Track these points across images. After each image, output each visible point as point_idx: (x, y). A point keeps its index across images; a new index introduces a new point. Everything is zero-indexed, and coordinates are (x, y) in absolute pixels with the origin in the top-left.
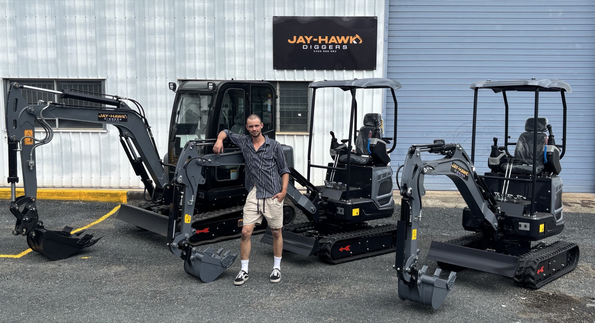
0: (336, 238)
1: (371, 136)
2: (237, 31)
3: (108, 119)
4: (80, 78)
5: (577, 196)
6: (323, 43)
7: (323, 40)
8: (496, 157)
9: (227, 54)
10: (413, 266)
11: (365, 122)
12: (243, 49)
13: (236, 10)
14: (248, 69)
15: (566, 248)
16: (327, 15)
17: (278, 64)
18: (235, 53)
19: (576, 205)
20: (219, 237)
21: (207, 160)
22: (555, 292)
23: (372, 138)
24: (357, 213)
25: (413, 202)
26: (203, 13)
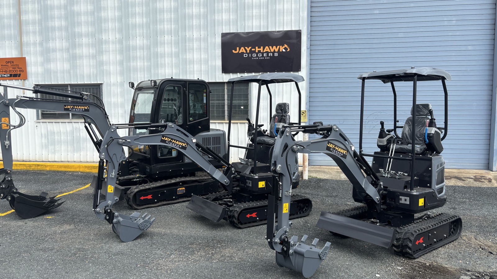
0: (242, 206)
1: (277, 121)
2: (195, 45)
3: (73, 110)
4: (86, 83)
5: (471, 172)
6: (259, 52)
7: (259, 49)
8: (383, 138)
9: (188, 63)
10: (284, 237)
11: (277, 110)
12: (200, 59)
13: (194, 30)
14: (204, 73)
15: (448, 220)
16: (262, 30)
17: (225, 70)
18: (194, 62)
19: (469, 180)
20: (161, 202)
21: (126, 140)
22: (432, 263)
23: (278, 122)
24: (263, 185)
25: (284, 178)
26: (170, 33)
